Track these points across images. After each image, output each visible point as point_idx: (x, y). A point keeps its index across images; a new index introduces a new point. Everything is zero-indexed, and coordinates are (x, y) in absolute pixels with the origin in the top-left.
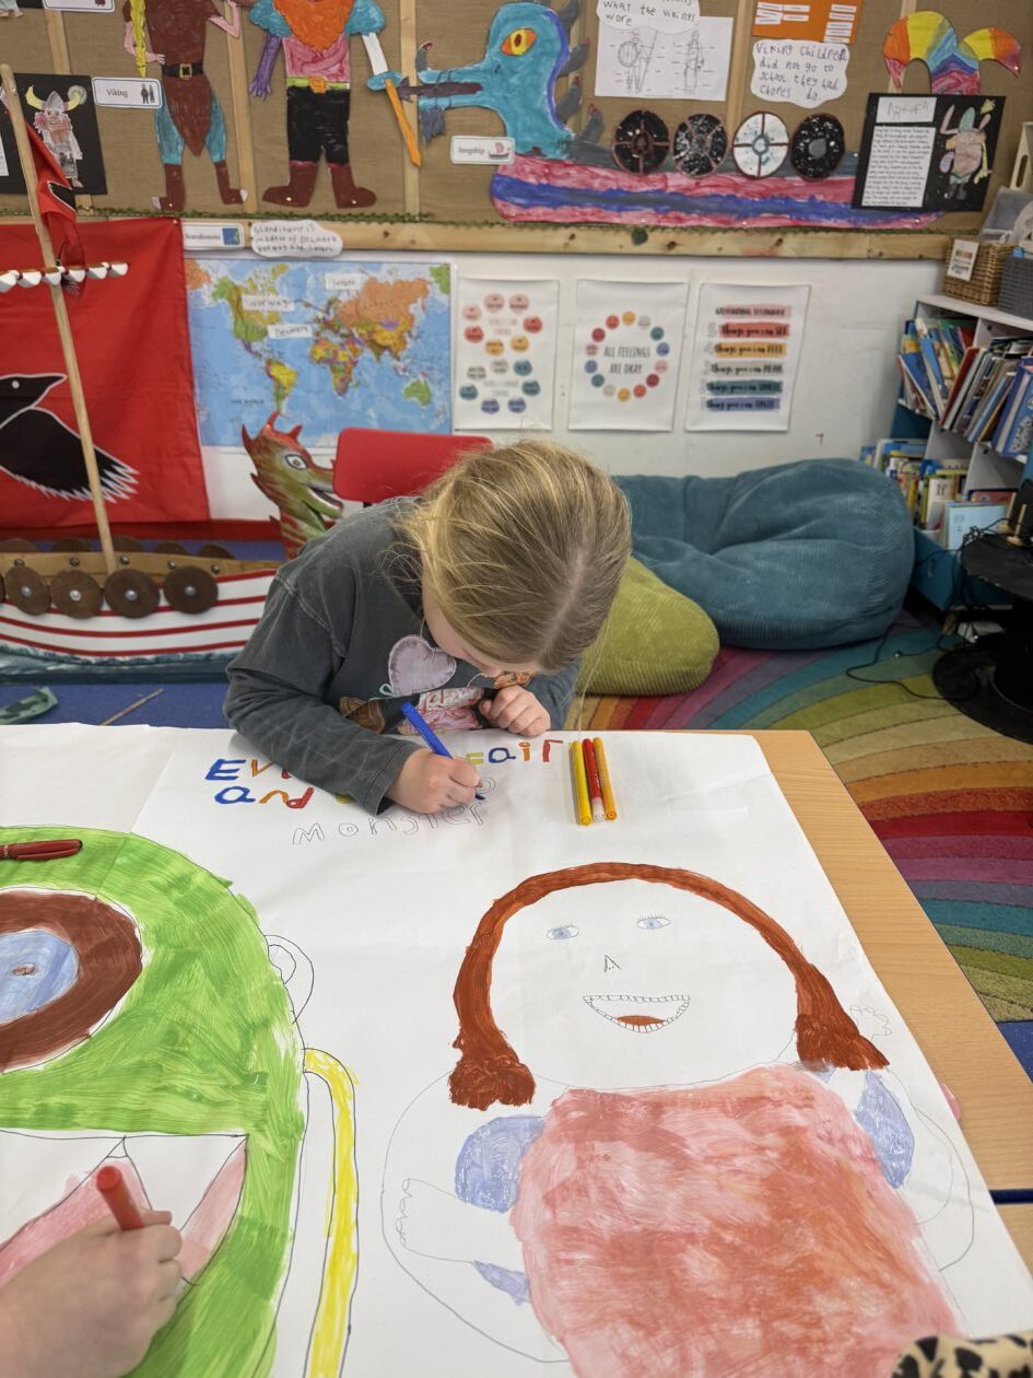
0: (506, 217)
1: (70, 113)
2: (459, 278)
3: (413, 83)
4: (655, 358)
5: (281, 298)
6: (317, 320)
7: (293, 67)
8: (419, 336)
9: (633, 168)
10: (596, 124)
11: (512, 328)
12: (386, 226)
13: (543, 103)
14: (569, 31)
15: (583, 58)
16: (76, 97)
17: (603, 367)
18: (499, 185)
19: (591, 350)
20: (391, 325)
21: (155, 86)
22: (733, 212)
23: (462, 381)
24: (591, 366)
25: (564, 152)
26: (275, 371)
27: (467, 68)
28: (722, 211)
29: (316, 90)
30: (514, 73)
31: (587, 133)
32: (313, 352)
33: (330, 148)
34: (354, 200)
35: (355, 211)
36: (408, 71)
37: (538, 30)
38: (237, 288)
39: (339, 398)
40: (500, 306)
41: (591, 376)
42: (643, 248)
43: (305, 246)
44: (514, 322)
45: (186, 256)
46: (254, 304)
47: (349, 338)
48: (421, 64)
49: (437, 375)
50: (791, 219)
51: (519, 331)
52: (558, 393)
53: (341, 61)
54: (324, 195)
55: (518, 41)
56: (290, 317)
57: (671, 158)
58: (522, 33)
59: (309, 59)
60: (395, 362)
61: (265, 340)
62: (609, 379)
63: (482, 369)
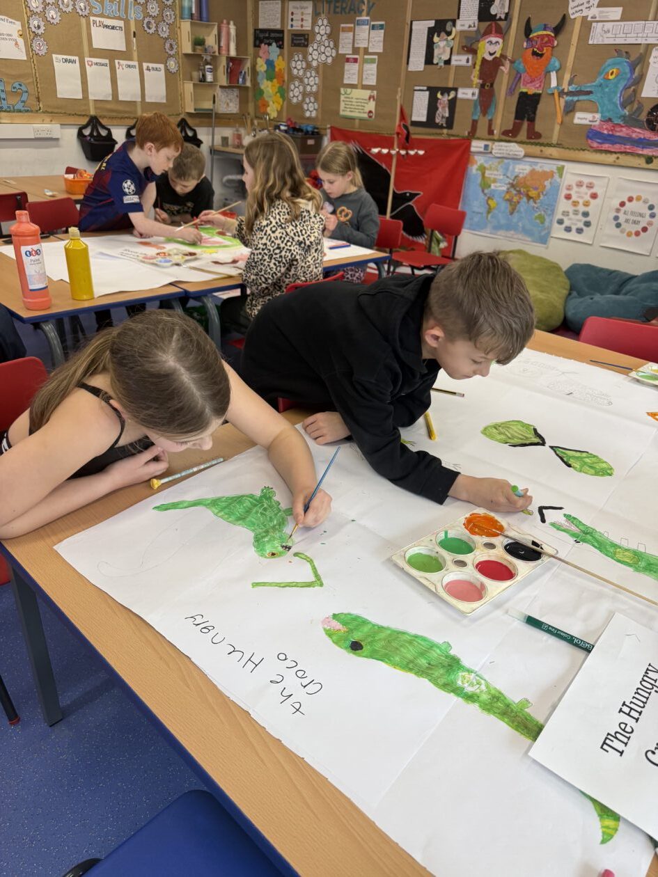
0: (592, 147)
1: (449, 101)
2: (567, 172)
3: (566, 91)
4: (648, 218)
5: (499, 173)
6: (509, 184)
7: (524, 84)
8: (546, 195)
9: (653, 129)
10: (640, 108)
11: (585, 196)
12: (543, 148)
13: (617, 99)
14: (634, 69)
15: (641, 79)
16: (452, 94)
17: (621, 220)
18: (592, 133)
19: (618, 210)
20: (536, 189)
21: (477, 91)
23: (559, 216)
24: (616, 218)
25: (622, 121)
26: (490, 202)
27: (589, 85)
29: (529, 93)
30: (607, 86)
31: (634, 113)
32: (505, 197)
33: (529, 115)
34: (534, 137)
35: (532, 141)
36: (565, 87)
37: (621, 69)
38: (485, 168)
39: (510, 216)
40: (582, 186)
41: (616, 222)
42: (650, 166)
43: (511, 153)
44: (586, 194)
45: (471, 154)
46: (489, 174)
47: (519, 192)
48: (570, 84)
49: (549, 212)
51: (587, 198)
52: (599, 227)
53: (541, 82)
54: (523, 135)
55: (612, 74)
56: (500, 181)
58: (615, 70)
59: (529, 81)
60: (534, 204)
61: (489, 189)
62: (624, 225)
63: (568, 212)
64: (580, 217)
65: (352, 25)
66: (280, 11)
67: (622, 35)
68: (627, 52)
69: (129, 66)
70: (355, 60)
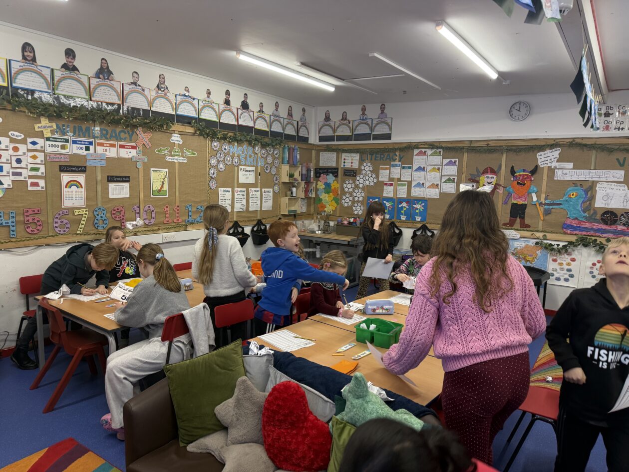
0: (567, 233)
3: (543, 203)
7: (514, 199)
8: (538, 259)
9: (606, 224)
10: (595, 213)
11: (566, 260)
12: (532, 233)
13: (579, 208)
14: (588, 193)
15: (593, 198)
17: (596, 273)
18: (565, 226)
19: (592, 268)
20: (531, 256)
23: (550, 271)
24: (591, 272)
25: (585, 219)
27: (558, 200)
29: (519, 204)
30: (571, 201)
31: (592, 216)
33: (520, 215)
34: (524, 226)
35: (525, 229)
36: (543, 200)
37: (579, 193)
41: (591, 275)
43: (510, 236)
44: (567, 258)
47: (519, 257)
48: (546, 199)
51: (569, 261)
52: (580, 278)
53: (525, 198)
55: (573, 195)
57: (619, 222)
58: (574, 193)
59: (518, 198)
60: (531, 265)
62: (598, 277)
63: (556, 269)
64: (565, 272)
65: (389, 166)
66: (335, 157)
67: (575, 176)
68: (581, 185)
69: (255, 191)
70: (391, 185)
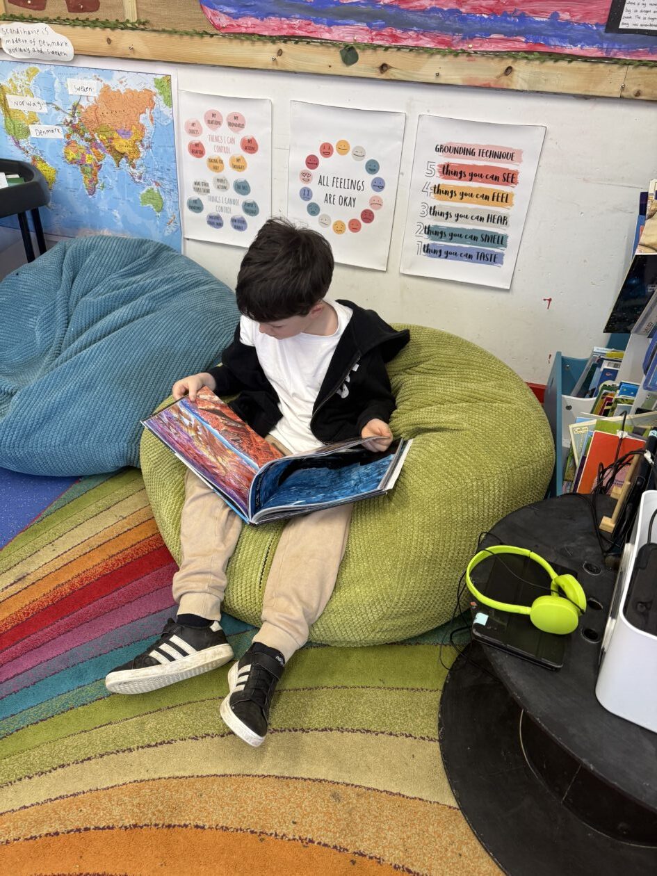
0: (218, 27)
2: (180, 91)
4: (369, 192)
5: (36, 99)
6: (66, 123)
8: (149, 147)
11: (230, 146)
12: (109, 33)
17: (318, 197)
19: (306, 176)
20: (125, 134)
22: (458, 31)
23: (189, 194)
24: (306, 194)
26: (39, 167)
28: (443, 29)
32: (67, 153)
35: (83, 16)
39: (91, 198)
40: (218, 123)
41: (306, 202)
42: (353, 70)
43: (44, 49)
44: (232, 141)
46: (17, 104)
47: (93, 142)
49: (168, 186)
50: (526, 42)
51: (237, 151)
56: (45, 118)
60: (132, 170)
61: (29, 138)
62: (325, 208)
63: (206, 184)
64: (231, 193)
